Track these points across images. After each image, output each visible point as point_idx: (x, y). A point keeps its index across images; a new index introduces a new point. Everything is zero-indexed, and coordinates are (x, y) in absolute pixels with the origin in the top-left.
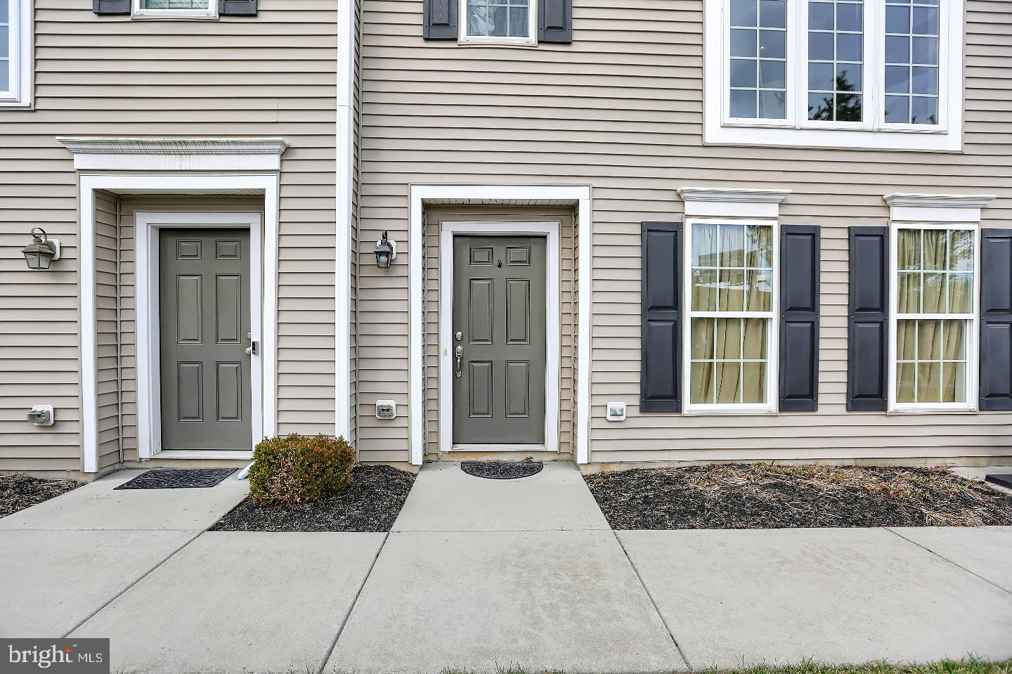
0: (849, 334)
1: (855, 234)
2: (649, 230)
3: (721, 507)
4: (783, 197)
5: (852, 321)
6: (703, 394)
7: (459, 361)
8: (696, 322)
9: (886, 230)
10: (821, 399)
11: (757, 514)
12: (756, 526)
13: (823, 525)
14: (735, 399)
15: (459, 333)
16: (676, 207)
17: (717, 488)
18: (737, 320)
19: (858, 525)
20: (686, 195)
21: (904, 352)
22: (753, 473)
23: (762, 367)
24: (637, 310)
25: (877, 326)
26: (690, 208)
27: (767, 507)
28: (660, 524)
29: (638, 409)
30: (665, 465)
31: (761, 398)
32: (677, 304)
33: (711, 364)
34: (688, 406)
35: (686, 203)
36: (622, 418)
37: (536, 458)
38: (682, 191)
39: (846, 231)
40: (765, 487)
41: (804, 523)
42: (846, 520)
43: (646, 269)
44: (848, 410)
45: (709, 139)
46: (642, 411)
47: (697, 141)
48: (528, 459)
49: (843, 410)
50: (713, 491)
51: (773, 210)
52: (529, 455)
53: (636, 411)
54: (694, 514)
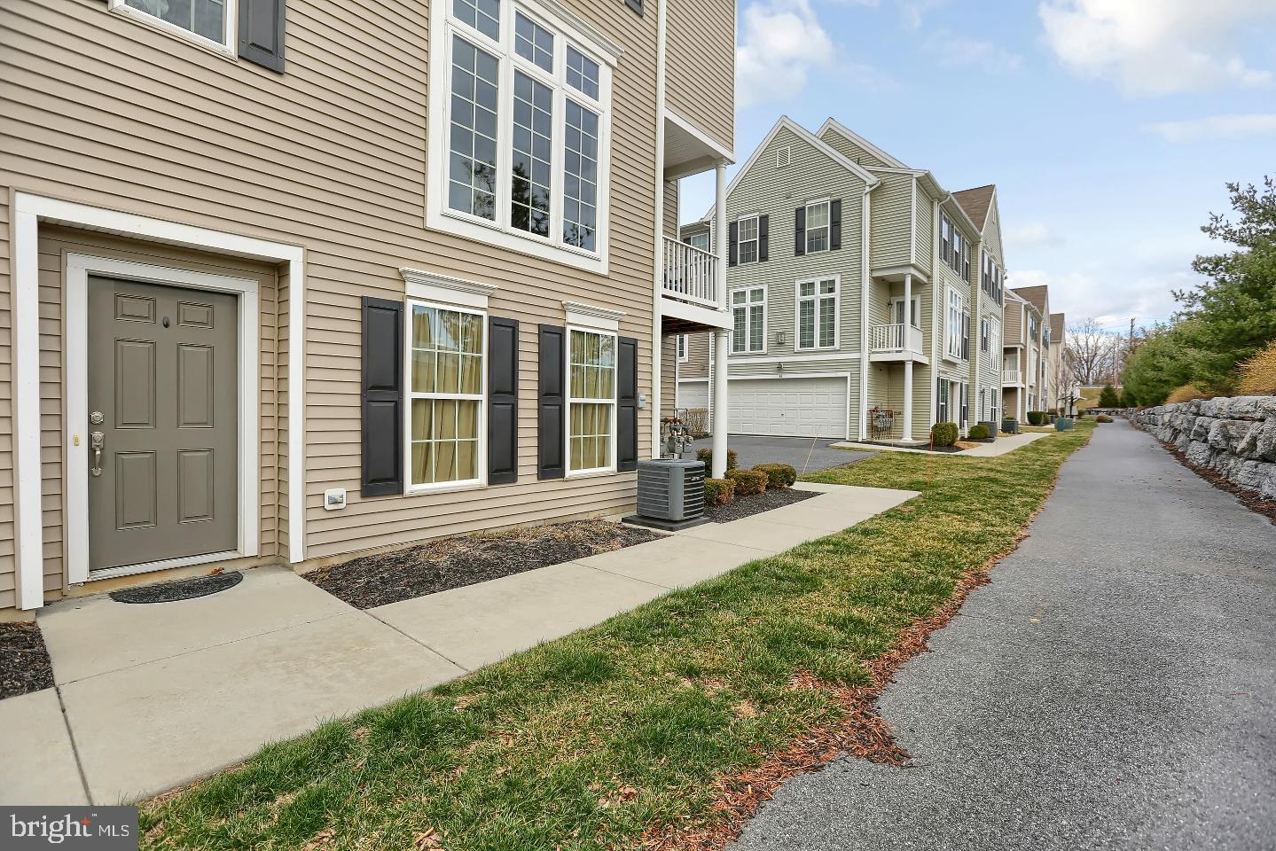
0: (539, 415)
1: (544, 331)
2: (369, 306)
3: (454, 572)
4: (491, 292)
5: (541, 404)
6: (422, 475)
7: (98, 452)
8: (416, 402)
9: (563, 329)
10: (520, 471)
11: (483, 571)
12: (484, 580)
13: (531, 569)
14: (450, 477)
15: (97, 414)
16: (397, 286)
17: (446, 557)
18: (452, 402)
19: (553, 564)
20: (408, 276)
21: (574, 431)
22: (471, 542)
23: (474, 445)
24: (357, 389)
25: (558, 407)
26: (411, 289)
27: (489, 564)
28: (402, 596)
29: (358, 494)
30: (388, 550)
31: (472, 473)
32: (397, 385)
33: (428, 444)
34: (409, 487)
35: (408, 284)
36: (342, 506)
37: (228, 568)
38: (405, 271)
39: (537, 328)
40: (485, 550)
41: (518, 570)
42: (545, 563)
43: (366, 346)
44: (538, 479)
45: (430, 224)
46: (363, 496)
47: (418, 223)
48: (216, 571)
49: (534, 479)
50: (443, 561)
51: (483, 302)
52: (217, 567)
53: (356, 497)
54: (432, 582)
